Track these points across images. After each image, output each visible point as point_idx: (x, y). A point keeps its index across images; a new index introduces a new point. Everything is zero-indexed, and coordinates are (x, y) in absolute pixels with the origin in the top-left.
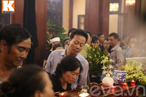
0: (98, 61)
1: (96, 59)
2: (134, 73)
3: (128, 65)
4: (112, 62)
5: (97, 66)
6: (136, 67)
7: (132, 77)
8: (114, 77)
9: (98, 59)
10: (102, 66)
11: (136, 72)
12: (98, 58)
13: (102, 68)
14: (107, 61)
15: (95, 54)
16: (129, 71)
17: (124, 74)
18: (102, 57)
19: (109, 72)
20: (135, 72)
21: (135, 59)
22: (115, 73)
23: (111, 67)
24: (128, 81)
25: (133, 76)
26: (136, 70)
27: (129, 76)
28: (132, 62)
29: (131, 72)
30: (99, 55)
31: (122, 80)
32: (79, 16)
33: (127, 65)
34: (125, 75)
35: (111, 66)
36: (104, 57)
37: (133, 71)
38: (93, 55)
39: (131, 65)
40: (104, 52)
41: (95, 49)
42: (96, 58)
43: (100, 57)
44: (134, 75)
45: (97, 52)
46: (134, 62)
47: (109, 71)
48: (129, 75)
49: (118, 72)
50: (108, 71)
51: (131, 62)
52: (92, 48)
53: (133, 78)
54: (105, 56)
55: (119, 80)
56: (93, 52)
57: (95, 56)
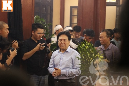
0: (92, 60)
1: (90, 58)
9: (92, 58)
12: (91, 57)
15: (88, 52)
18: (97, 55)
30: (93, 53)
38: (87, 53)
41: (88, 46)
42: (89, 56)
43: (95, 56)
45: (91, 50)
52: (85, 45)
54: (100, 54)
56: (86, 49)
57: (89, 54)
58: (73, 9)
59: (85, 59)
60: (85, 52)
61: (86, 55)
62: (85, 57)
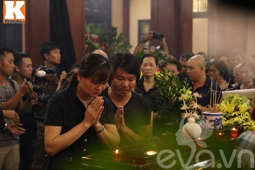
0: (174, 98)
1: (171, 94)
2: (235, 116)
3: (226, 103)
4: (198, 98)
5: (173, 106)
6: (239, 106)
7: (233, 123)
8: (202, 124)
9: (174, 95)
10: (182, 105)
11: (240, 115)
12: (174, 92)
13: (181, 109)
14: (189, 97)
15: (169, 86)
16: (227, 112)
17: (219, 117)
18: (181, 90)
19: (194, 115)
20: (237, 114)
21: (238, 93)
22: (203, 116)
23: (196, 106)
24: (225, 130)
25: (235, 121)
26: (238, 110)
27: (228, 122)
28: (233, 97)
29: (231, 114)
30: (176, 87)
31: (216, 127)
32: (141, 23)
33: (223, 102)
34: (220, 119)
35: (196, 104)
36: (184, 90)
37: (234, 112)
38: (167, 87)
39: (230, 102)
40: (184, 83)
41: (169, 77)
42: (170, 92)
43: (179, 90)
44: (236, 119)
45: (172, 82)
46: (235, 98)
47: (193, 113)
48: (228, 119)
49: (208, 115)
50: (191, 113)
51: (230, 97)
52: (165, 75)
53: (235, 125)
54: (187, 88)
55: (210, 127)
56: (166, 82)
57: (170, 89)
58: (142, 24)
59: (164, 96)
60: (164, 86)
61: (166, 89)
62: (164, 93)
